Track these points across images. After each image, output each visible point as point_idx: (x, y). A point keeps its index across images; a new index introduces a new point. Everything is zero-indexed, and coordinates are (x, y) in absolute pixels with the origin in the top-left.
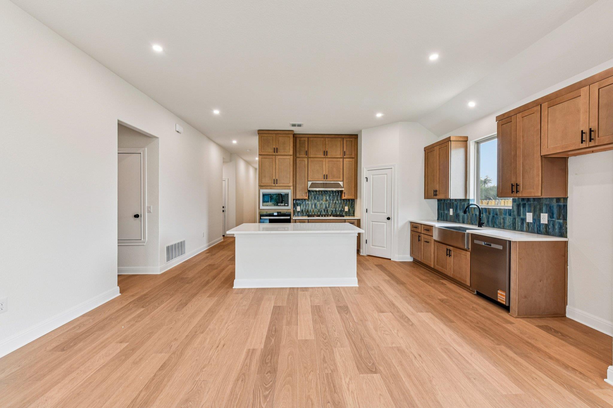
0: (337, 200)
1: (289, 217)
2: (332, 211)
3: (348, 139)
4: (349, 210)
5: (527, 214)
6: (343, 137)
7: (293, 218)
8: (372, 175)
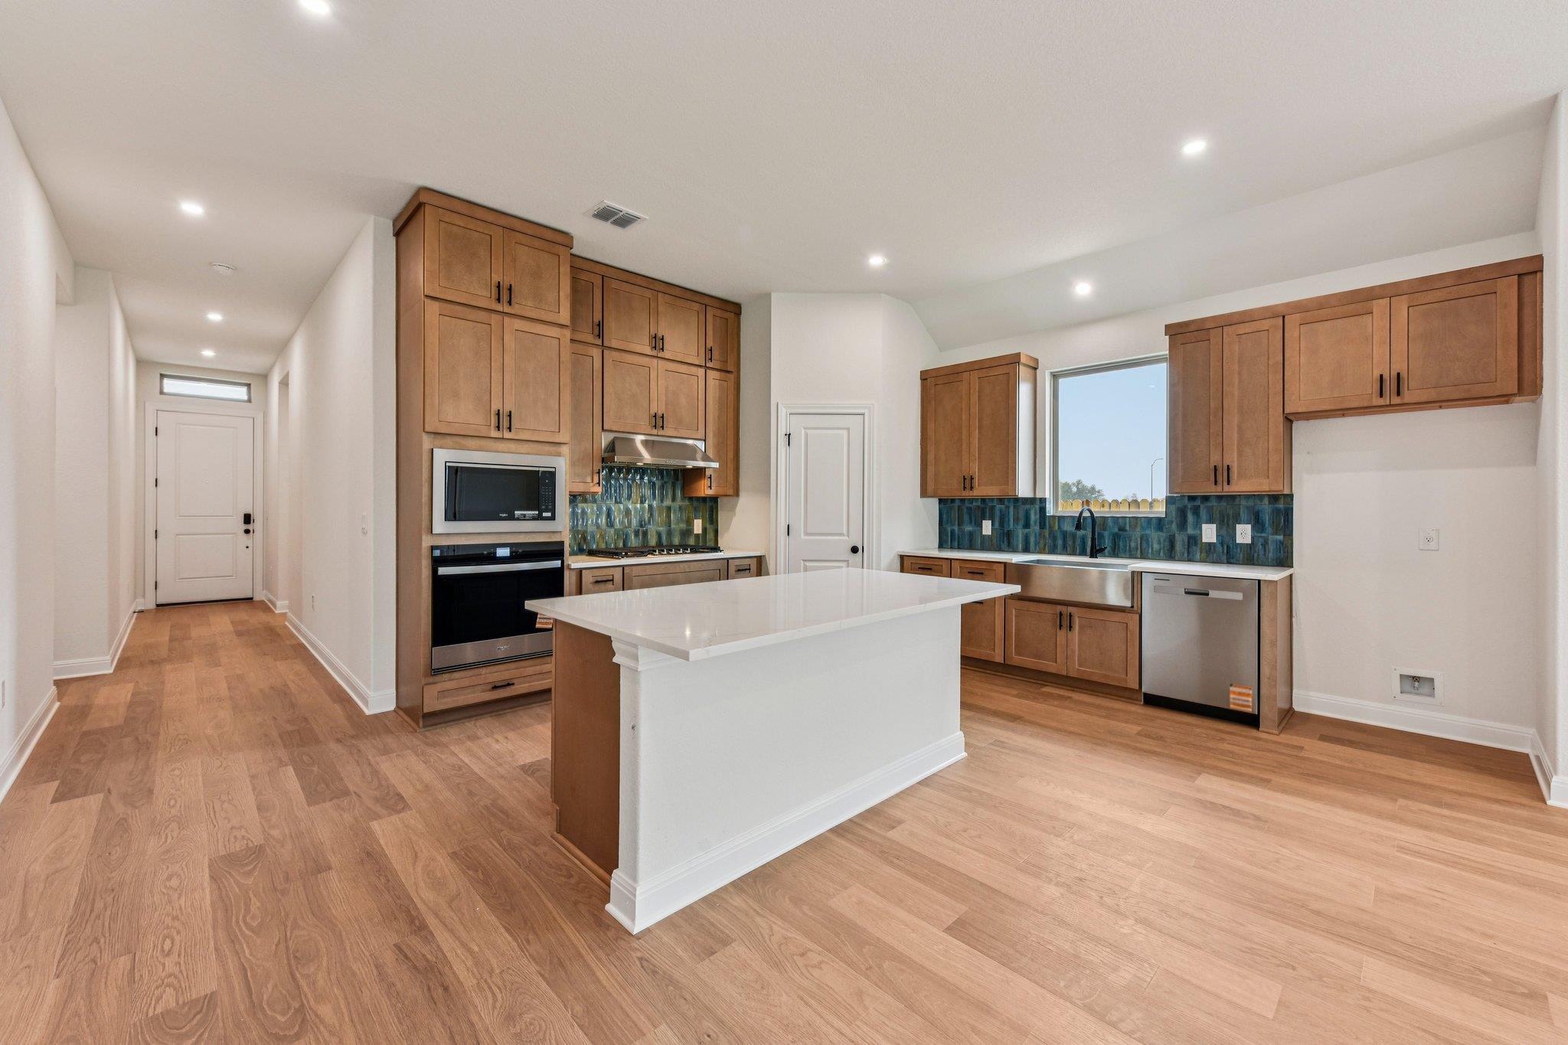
0: (674, 499)
1: (557, 564)
2: (659, 535)
3: (719, 313)
4: (704, 530)
5: (1204, 526)
6: (707, 301)
7: (573, 566)
8: (804, 428)
